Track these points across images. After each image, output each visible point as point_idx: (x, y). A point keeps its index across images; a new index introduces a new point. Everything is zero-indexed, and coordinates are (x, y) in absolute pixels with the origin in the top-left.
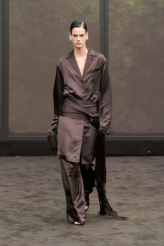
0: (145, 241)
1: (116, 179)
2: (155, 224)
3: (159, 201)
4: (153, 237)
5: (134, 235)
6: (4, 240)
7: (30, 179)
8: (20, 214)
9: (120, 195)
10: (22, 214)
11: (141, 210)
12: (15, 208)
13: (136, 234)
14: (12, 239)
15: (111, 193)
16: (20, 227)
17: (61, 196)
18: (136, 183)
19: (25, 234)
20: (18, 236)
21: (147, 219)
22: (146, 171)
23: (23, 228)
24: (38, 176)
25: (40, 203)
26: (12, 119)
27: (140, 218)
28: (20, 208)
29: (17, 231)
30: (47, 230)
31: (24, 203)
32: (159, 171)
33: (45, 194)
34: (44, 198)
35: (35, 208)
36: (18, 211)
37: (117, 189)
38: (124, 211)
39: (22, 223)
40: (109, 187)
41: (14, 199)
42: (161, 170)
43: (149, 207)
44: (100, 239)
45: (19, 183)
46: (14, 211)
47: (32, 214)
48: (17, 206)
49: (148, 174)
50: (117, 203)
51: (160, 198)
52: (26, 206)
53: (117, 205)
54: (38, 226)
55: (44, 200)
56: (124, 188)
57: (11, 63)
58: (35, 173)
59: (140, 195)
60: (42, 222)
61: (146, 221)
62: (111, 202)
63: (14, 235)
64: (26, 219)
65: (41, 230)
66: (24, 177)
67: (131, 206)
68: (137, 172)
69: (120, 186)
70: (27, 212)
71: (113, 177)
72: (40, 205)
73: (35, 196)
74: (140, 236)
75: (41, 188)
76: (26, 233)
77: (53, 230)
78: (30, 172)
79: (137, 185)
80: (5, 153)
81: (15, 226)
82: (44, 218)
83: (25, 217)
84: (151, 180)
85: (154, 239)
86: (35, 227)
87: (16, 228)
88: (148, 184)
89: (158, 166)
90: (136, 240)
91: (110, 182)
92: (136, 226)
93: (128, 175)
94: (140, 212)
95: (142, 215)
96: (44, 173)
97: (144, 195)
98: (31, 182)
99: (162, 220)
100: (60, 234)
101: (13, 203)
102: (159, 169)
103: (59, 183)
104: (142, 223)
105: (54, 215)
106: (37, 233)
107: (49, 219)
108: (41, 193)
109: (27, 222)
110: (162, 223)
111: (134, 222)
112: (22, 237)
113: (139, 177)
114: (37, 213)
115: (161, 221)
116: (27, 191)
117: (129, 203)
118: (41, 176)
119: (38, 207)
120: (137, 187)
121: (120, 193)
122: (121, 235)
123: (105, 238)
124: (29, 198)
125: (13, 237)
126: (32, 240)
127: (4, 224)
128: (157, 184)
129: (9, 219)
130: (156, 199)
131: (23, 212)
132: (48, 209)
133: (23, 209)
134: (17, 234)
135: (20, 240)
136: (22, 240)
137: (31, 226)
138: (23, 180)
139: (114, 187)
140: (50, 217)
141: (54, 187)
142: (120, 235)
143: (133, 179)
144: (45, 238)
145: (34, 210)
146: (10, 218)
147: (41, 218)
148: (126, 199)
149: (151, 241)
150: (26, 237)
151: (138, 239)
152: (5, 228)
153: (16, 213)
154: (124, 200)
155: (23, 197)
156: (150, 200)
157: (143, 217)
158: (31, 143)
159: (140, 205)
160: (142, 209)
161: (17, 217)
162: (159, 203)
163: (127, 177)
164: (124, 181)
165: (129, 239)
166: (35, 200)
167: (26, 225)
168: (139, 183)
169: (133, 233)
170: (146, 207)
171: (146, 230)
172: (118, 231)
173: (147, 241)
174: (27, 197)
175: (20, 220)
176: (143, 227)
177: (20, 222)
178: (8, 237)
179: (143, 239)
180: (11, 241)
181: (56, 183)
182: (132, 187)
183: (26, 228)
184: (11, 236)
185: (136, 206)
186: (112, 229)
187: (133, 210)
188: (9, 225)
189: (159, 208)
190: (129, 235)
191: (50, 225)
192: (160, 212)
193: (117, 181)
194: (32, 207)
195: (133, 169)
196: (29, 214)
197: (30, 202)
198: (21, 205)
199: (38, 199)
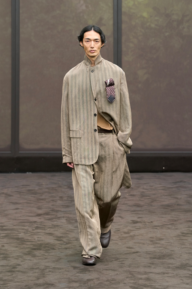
0: (161, 260)
1: (130, 196)
2: (171, 243)
3: (175, 219)
4: (169, 256)
5: (150, 254)
6: (16, 259)
7: (42, 196)
8: (32, 233)
9: (134, 212)
10: (34, 232)
11: (156, 229)
12: (27, 226)
13: (152, 253)
14: (24, 258)
15: (125, 211)
16: (32, 246)
17: (74, 214)
18: (151, 200)
19: (37, 253)
20: (31, 255)
21: (162, 238)
22: (161, 188)
23: (35, 247)
24: (50, 193)
25: (53, 220)
26: (22, 134)
27: (156, 237)
28: (31, 226)
29: (29, 250)
30: (60, 248)
31: (36, 221)
32: (174, 187)
33: (57, 211)
34: (56, 216)
35: (47, 226)
36: (30, 229)
37: (131, 206)
38: (139, 229)
39: (34, 242)
40: (123, 204)
41: (25, 217)
42: (177, 187)
43: (165, 225)
44: (115, 258)
45: (30, 200)
46: (26, 229)
47: (45, 233)
48: (29, 224)
49: (163, 191)
50: (131, 221)
51: (176, 216)
52: (38, 224)
53: (132, 223)
54: (51, 244)
55: (56, 217)
56: (138, 206)
57: (21, 76)
58: (47, 190)
59: (155, 212)
60: (55, 241)
61: (162, 239)
62: (126, 220)
63: (26, 254)
64: (38, 238)
65: (54, 249)
66: (36, 194)
67: (146, 224)
68: (152, 189)
69: (134, 203)
70: (39, 231)
71: (127, 194)
72: (52, 223)
73: (47, 214)
74: (156, 255)
75: (53, 205)
76: (39, 251)
77: (66, 249)
78: (41, 189)
79: (152, 202)
80: (15, 169)
81: (27, 245)
82: (57, 236)
83: (38, 235)
84: (166, 197)
85: (171, 258)
86: (47, 245)
87: (28, 247)
88: (164, 201)
89: (173, 183)
90: (152, 259)
91: (124, 199)
92: (152, 244)
93: (143, 192)
94: (156, 230)
95: (158, 233)
96: (56, 190)
97: (160, 212)
98: (42, 199)
99: (178, 238)
100: (73, 253)
101: (24, 221)
102: (175, 186)
103: (71, 201)
104: (158, 242)
105: (66, 233)
106: (50, 251)
107: (62, 237)
108: (53, 210)
109: (39, 240)
110: (179, 241)
111: (149, 240)
112: (34, 256)
113: (154, 194)
114: (50, 231)
115: (178, 240)
116: (39, 208)
117: (144, 221)
118: (53, 193)
119: (50, 225)
120: (152, 205)
121: (134, 211)
122: (137, 254)
123: (120, 257)
124: (41, 216)
125: (25, 256)
126: (45, 259)
127: (15, 243)
128: (173, 201)
129: (19, 237)
130: (172, 217)
131: (36, 230)
132: (60, 227)
133: (35, 227)
134: (29, 253)
135: (32, 259)
136: (34, 259)
137: (43, 245)
138: (34, 197)
139: (128, 205)
140: (63, 235)
141: (66, 204)
142: (135, 254)
143: (148, 196)
144: (58, 257)
145: (46, 228)
146: (21, 237)
147: (54, 237)
148: (141, 217)
149: (168, 260)
150: (39, 256)
151: (154, 258)
152: (17, 247)
153: (28, 231)
154: (139, 218)
155: (35, 215)
156: (165, 217)
157: (159, 235)
158: (43, 159)
159: (156, 223)
160: (158, 228)
161: (29, 235)
162: (175, 221)
163: (141, 194)
164: (139, 198)
165: (145, 258)
166: (47, 218)
167: (39, 244)
168: (154, 201)
169: (149, 252)
170: (162, 226)
171: (162, 248)
172: (133, 250)
173: (164, 260)
174: (39, 215)
175: (32, 238)
176: (159, 245)
177: (32, 240)
178: (20, 256)
179: (159, 258)
180: (23, 261)
181: (69, 200)
182: (147, 204)
183: (39, 247)
184: (23, 254)
185: (152, 224)
186: (127, 248)
187: (148, 228)
188: (21, 244)
189: (175, 226)
190: (145, 254)
191: (63, 244)
192: (176, 230)
193: (131, 199)
194: (44, 225)
195: (147, 186)
196: (41, 232)
197: (42, 220)
198: (33, 223)
199: (50, 217)
